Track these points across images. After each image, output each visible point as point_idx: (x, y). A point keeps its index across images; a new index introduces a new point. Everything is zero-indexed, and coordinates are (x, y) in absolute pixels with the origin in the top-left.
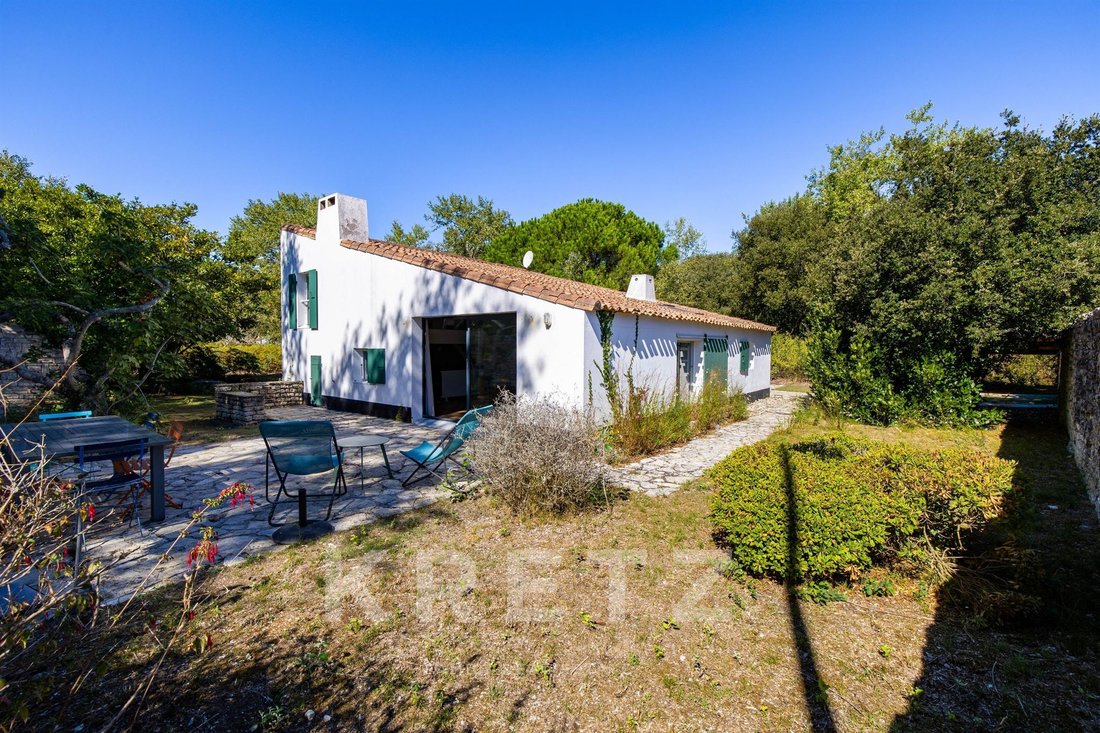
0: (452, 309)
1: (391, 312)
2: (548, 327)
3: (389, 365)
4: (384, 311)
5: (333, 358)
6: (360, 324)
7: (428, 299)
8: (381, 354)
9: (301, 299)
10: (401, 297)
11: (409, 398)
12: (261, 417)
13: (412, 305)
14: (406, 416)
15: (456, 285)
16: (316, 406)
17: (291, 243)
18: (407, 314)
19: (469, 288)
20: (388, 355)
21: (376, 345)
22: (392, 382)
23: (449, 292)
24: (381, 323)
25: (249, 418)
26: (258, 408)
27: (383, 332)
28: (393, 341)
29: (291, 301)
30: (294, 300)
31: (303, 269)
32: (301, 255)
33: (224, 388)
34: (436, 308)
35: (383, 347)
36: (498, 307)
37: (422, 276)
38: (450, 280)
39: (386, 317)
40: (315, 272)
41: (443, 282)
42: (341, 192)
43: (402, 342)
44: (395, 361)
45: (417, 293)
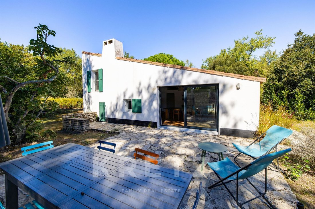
0: (180, 83)
1: (145, 84)
2: (238, 89)
3: (143, 105)
4: (140, 84)
5: (111, 103)
6: (127, 90)
7: (166, 79)
8: (140, 101)
9: (93, 81)
10: (150, 79)
11: (155, 118)
12: (89, 128)
13: (157, 82)
14: (154, 125)
15: (182, 73)
16: (102, 122)
17: (87, 59)
18: (154, 85)
19: (190, 74)
20: (143, 101)
21: (136, 97)
22: (145, 112)
23: (178, 75)
24: (139, 89)
25: (84, 129)
26: (88, 124)
27: (140, 93)
28: (145, 96)
29: (88, 81)
30: (90, 81)
31: (94, 69)
32: (93, 64)
33: (67, 117)
34: (171, 82)
35: (140, 98)
36: (207, 82)
37: (163, 70)
38: (179, 71)
39: (142, 86)
40: (102, 70)
41: (174, 72)
42: (115, 39)
43: (151, 96)
44: (147, 104)
45: (160, 77)
